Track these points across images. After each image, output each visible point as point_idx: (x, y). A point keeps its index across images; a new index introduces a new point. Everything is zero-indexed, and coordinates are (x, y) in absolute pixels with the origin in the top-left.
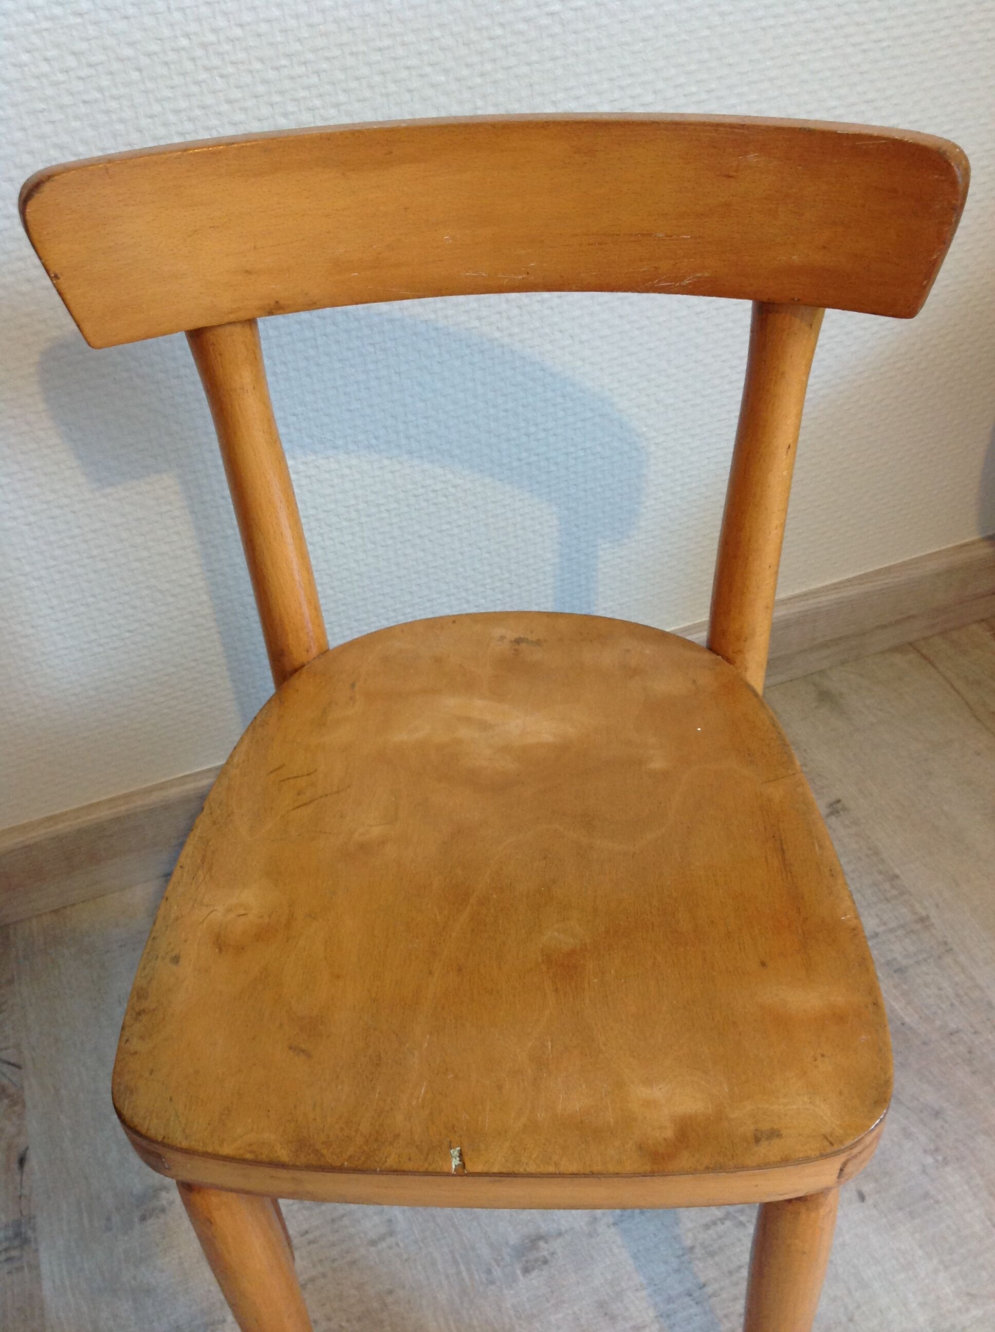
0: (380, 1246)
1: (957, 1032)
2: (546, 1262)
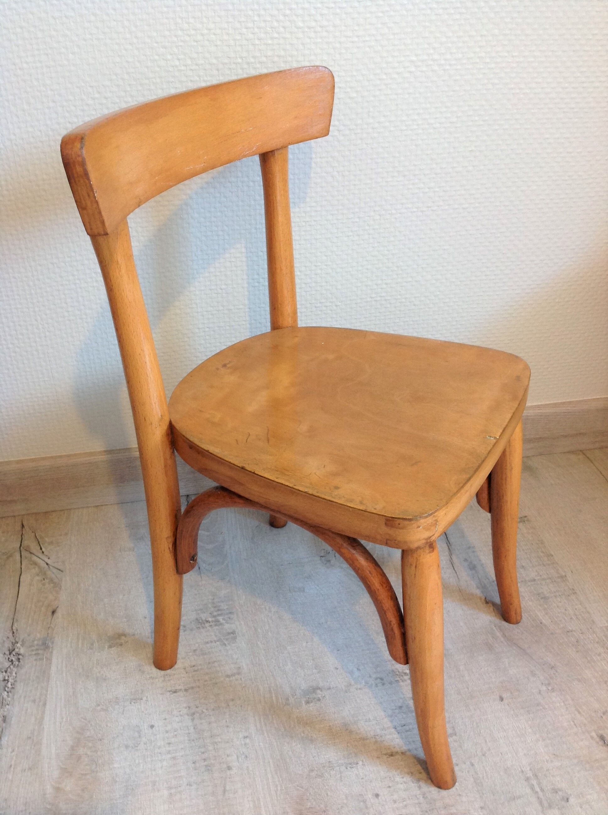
0: (231, 679)
1: (571, 631)
2: (319, 700)
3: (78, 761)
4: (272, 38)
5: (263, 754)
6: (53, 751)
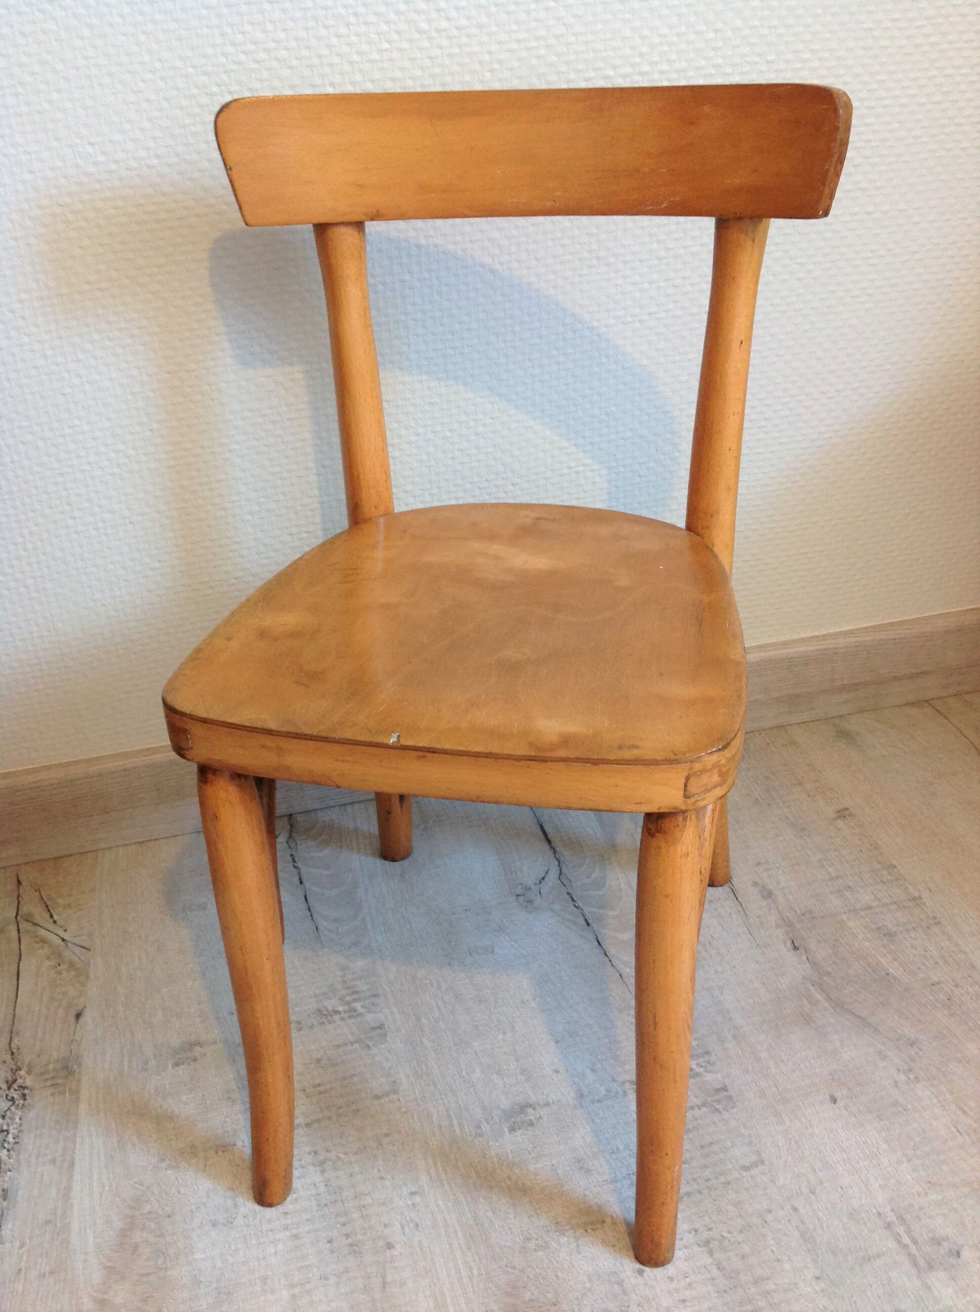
0: (383, 1100)
1: (939, 983)
2: (531, 1124)
3: (133, 1254)
5: (445, 1219)
6: (91, 1241)
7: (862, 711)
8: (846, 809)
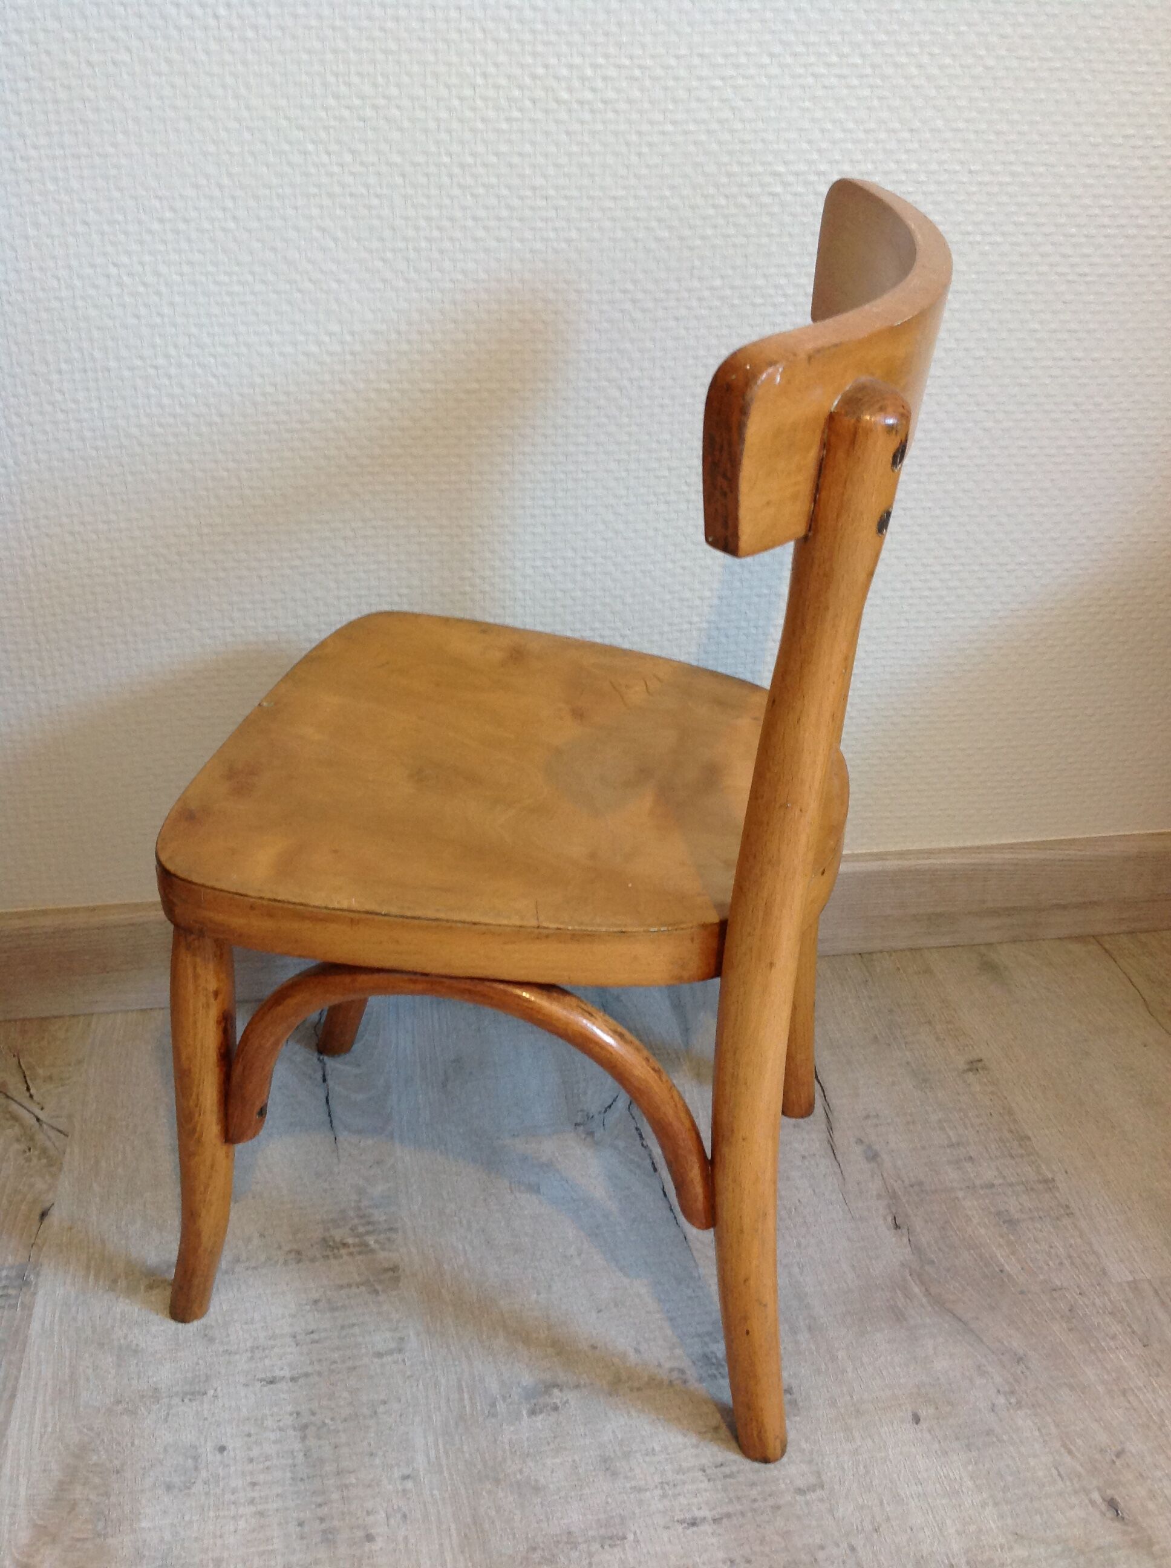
0: (385, 1359)
1: (1061, 1289)
2: (556, 1408)
3: (69, 1513)
4: (509, 120)
5: (439, 1512)
6: (23, 1492)
7: (1014, 941)
8: (980, 1060)
